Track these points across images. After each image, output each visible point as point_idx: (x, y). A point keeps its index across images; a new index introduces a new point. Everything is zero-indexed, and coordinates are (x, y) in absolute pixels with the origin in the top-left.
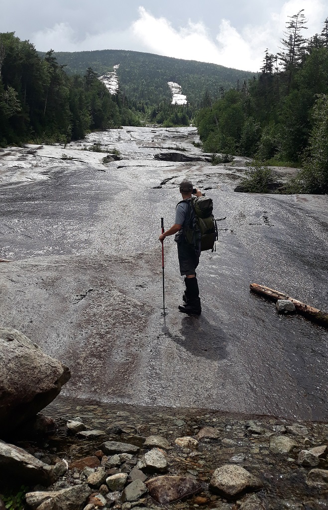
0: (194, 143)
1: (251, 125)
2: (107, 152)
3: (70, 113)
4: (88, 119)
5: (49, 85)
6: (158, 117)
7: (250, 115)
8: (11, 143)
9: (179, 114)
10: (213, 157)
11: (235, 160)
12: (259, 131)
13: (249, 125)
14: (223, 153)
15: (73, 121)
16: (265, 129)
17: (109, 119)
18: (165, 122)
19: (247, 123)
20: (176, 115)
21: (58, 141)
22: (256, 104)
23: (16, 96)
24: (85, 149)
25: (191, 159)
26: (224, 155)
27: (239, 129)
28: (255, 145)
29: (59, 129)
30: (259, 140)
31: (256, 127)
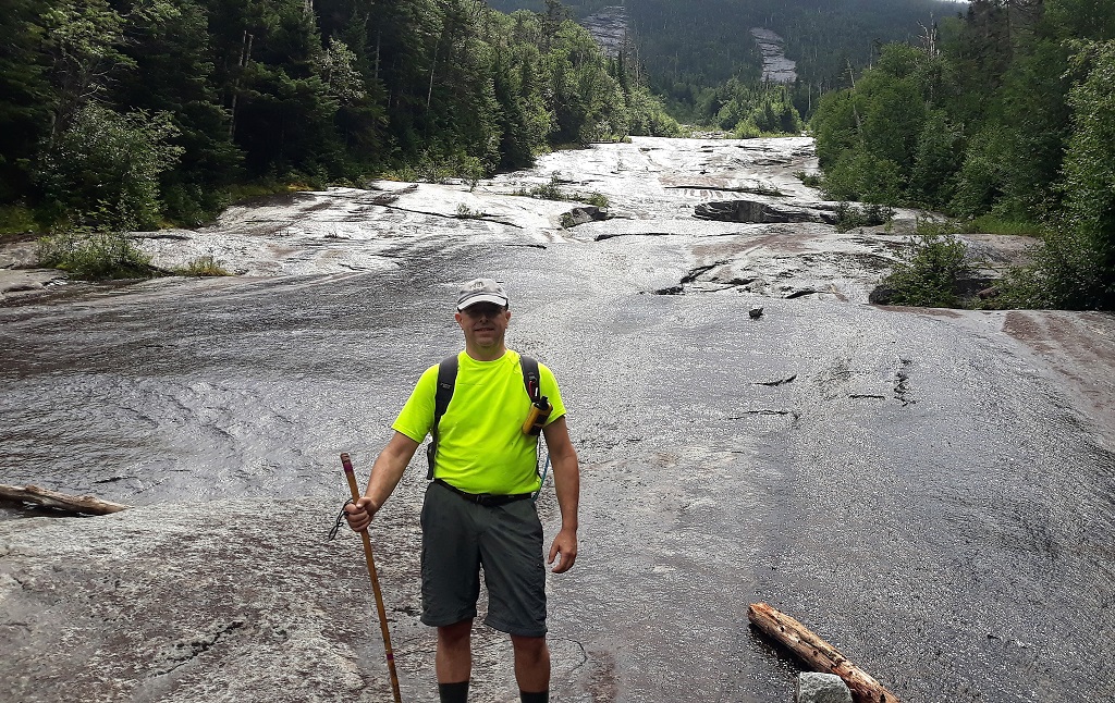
0: (802, 177)
1: (940, 130)
2: (577, 199)
3: (496, 105)
4: (545, 119)
5: (438, 35)
6: (725, 113)
7: (939, 105)
8: (337, 177)
9: (774, 106)
10: (840, 210)
11: (896, 217)
12: (959, 146)
13: (936, 130)
14: (867, 201)
15: (504, 125)
16: (974, 141)
17: (597, 118)
18: (741, 127)
19: (930, 126)
20: (768, 108)
21: (460, 173)
22: (955, 77)
23: (352, 62)
24: (522, 194)
25: (784, 217)
26: (870, 206)
27: (911, 142)
28: (949, 182)
29: (467, 143)
30: (958, 168)
31: (952, 135)
